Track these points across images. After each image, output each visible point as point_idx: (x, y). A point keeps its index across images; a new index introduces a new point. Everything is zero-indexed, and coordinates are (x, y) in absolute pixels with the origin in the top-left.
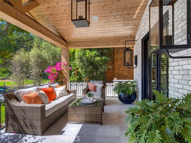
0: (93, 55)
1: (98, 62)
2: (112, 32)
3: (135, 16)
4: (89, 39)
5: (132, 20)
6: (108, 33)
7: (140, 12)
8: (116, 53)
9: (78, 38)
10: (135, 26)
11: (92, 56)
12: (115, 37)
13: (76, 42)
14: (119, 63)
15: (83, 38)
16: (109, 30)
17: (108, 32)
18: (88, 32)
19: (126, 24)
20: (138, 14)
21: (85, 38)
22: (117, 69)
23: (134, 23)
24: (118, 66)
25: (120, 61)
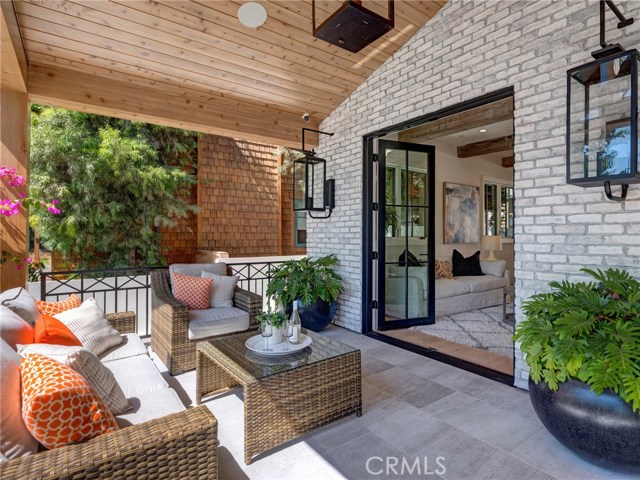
0: (134, 154)
1: (152, 186)
2: (270, 85)
3: (360, 63)
4: (167, 82)
5: (348, 70)
6: (256, 86)
7: (379, 58)
8: (205, 161)
9: (114, 62)
10: (341, 90)
11: (129, 159)
12: (267, 105)
13: (91, 78)
14: (214, 200)
15: (141, 72)
16: (267, 75)
17: (258, 82)
18: (183, 57)
19: (326, 76)
20: (373, 59)
21: (148, 75)
22: (208, 219)
23: (345, 82)
24: (212, 208)
25: (216, 192)
